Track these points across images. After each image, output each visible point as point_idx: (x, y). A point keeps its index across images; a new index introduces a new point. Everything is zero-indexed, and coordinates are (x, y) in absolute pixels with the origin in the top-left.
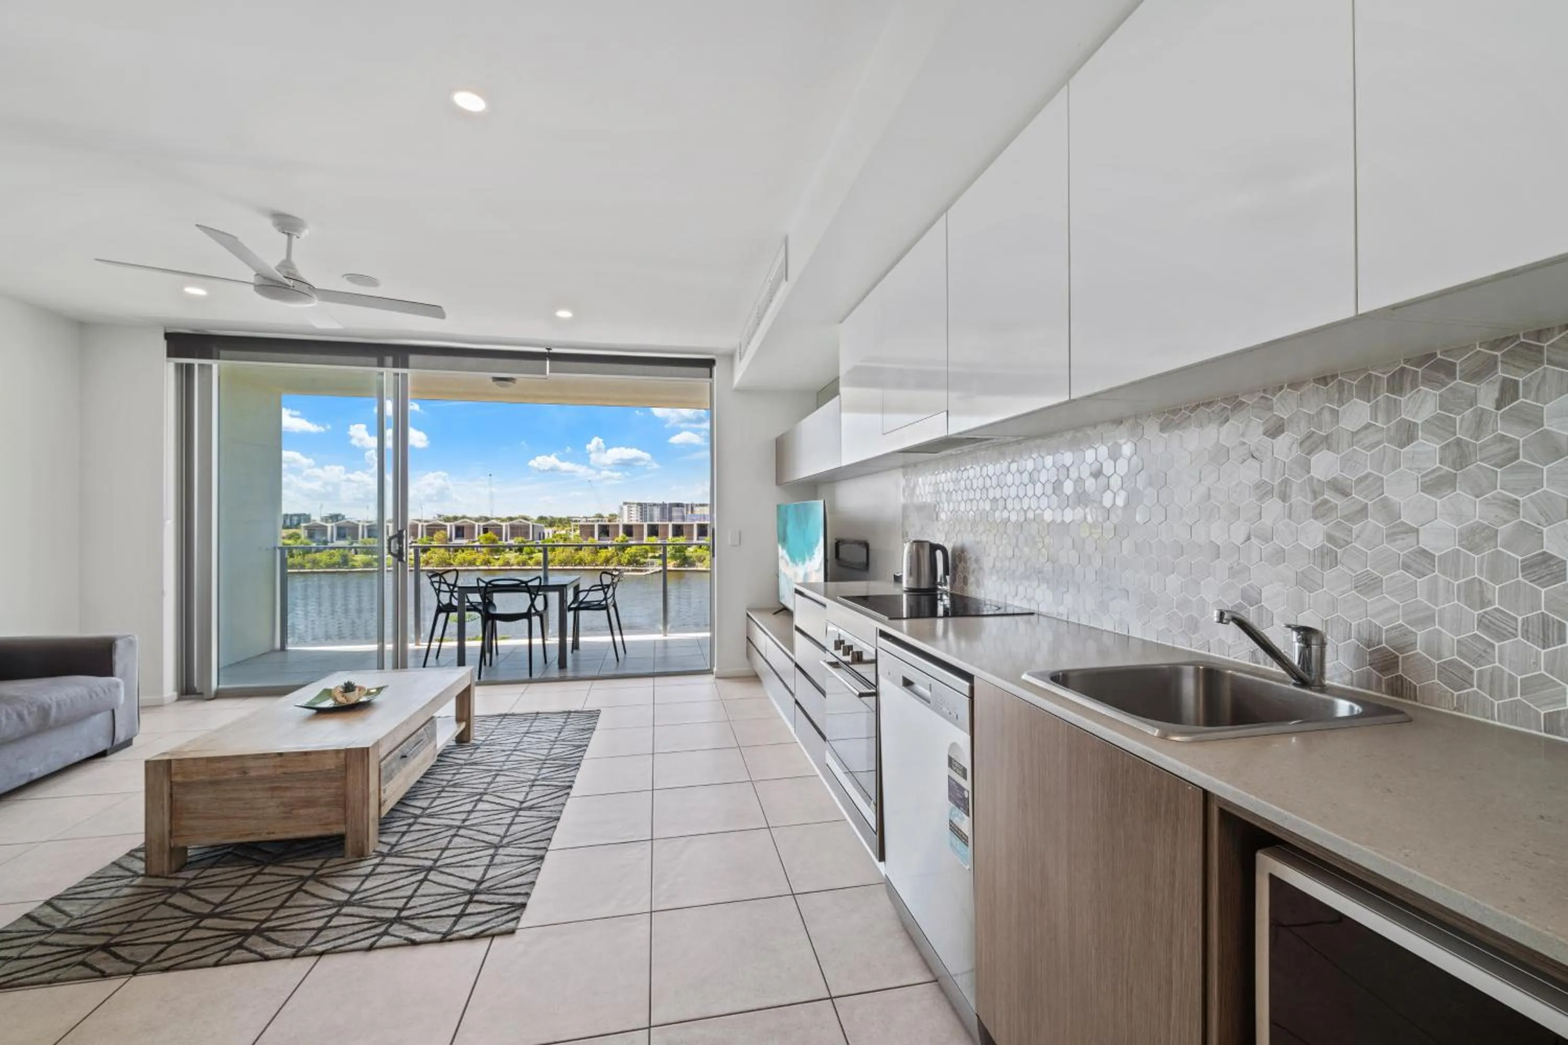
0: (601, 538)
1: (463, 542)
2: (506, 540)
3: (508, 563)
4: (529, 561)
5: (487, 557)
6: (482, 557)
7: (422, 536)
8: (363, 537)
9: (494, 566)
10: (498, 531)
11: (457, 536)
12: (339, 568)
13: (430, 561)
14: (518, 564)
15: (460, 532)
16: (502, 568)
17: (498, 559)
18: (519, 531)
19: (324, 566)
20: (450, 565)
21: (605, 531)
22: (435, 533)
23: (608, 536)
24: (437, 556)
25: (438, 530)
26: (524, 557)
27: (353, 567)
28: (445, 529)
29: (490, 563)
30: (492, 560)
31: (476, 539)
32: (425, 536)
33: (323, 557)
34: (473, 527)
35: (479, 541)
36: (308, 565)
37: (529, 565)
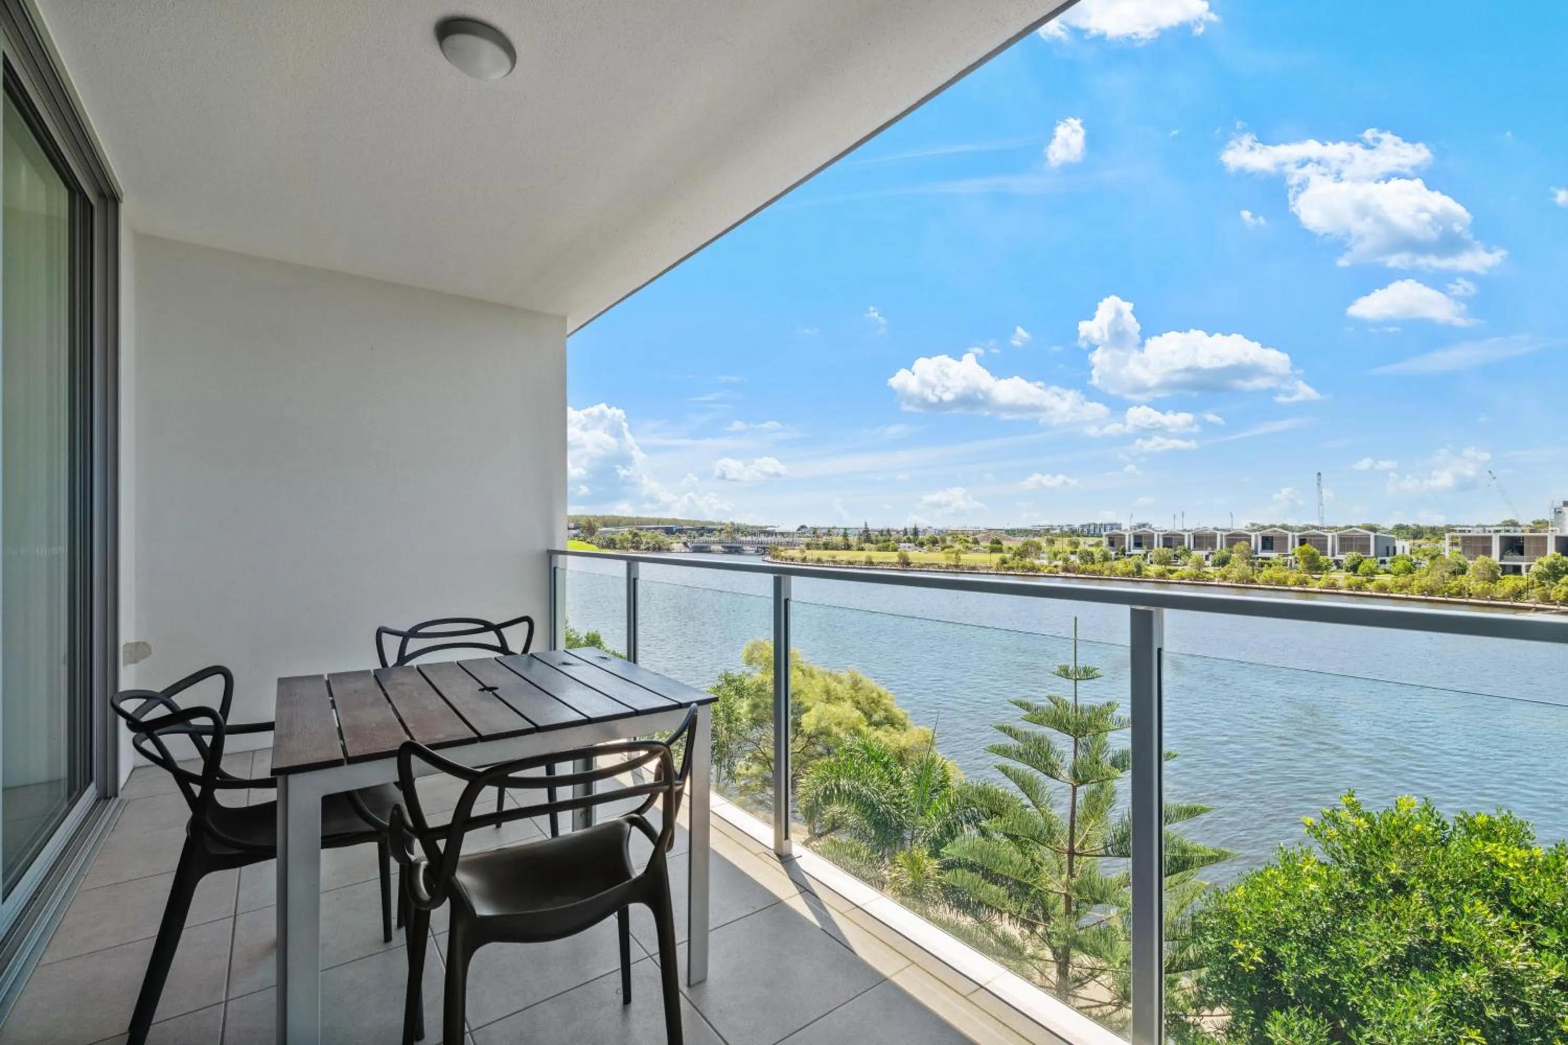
0: (1505, 557)
1: (1273, 555)
2: (1333, 555)
3: (1333, 586)
4: (1368, 585)
5: (1303, 575)
6: (1295, 576)
7: (1221, 548)
8: (1158, 546)
9: (1313, 587)
10: (1321, 543)
11: (1264, 548)
12: (1133, 577)
13: (1228, 576)
14: (1350, 587)
15: (1268, 543)
16: (1323, 590)
17: (1319, 579)
18: (1354, 543)
19: (1120, 574)
20: (1253, 582)
21: (1514, 545)
22: (1234, 544)
23: (1522, 553)
24: (1236, 570)
25: (1240, 540)
26: (1360, 578)
27: (1147, 576)
28: (1249, 540)
29: (1307, 583)
30: (1309, 579)
31: (1290, 552)
32: (1224, 547)
33: (1120, 565)
34: (1285, 538)
35: (1293, 554)
36: (1107, 572)
37: (1367, 590)
